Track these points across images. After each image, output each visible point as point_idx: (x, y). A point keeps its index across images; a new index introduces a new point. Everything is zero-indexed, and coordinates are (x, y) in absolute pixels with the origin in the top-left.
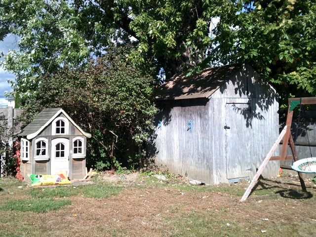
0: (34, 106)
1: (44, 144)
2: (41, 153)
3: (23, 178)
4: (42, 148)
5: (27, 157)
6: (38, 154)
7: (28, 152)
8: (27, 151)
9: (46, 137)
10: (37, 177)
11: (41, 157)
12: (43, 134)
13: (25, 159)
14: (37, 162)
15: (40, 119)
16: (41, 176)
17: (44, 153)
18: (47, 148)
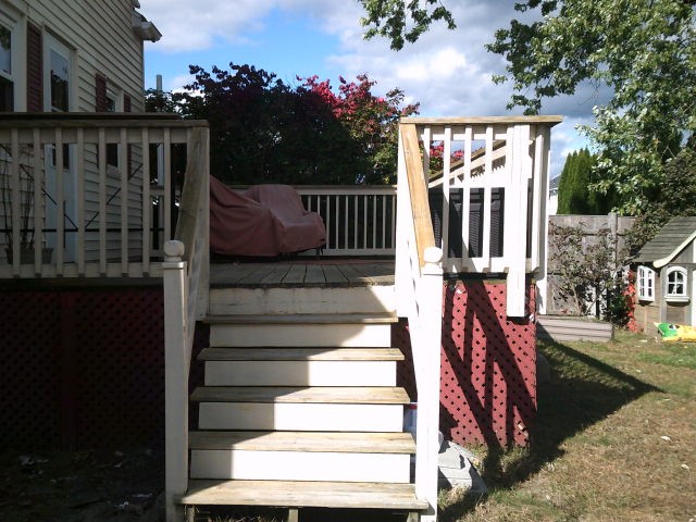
0: (655, 212)
1: (680, 277)
2: (675, 290)
3: (642, 330)
4: (676, 283)
5: (650, 294)
6: (670, 291)
7: (653, 288)
8: (650, 285)
9: (684, 265)
10: (671, 327)
11: (674, 297)
12: (679, 260)
13: (646, 298)
14: (669, 303)
15: (670, 235)
16: (678, 327)
17: (680, 290)
18: (685, 283)
